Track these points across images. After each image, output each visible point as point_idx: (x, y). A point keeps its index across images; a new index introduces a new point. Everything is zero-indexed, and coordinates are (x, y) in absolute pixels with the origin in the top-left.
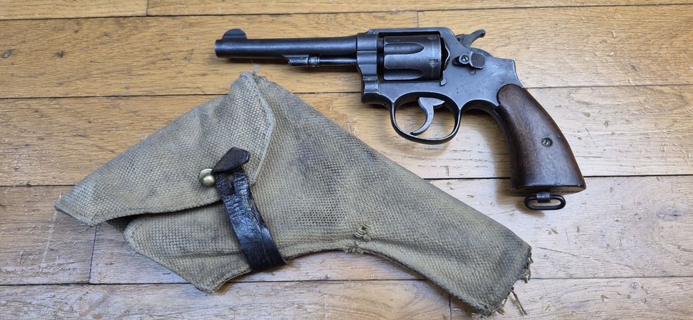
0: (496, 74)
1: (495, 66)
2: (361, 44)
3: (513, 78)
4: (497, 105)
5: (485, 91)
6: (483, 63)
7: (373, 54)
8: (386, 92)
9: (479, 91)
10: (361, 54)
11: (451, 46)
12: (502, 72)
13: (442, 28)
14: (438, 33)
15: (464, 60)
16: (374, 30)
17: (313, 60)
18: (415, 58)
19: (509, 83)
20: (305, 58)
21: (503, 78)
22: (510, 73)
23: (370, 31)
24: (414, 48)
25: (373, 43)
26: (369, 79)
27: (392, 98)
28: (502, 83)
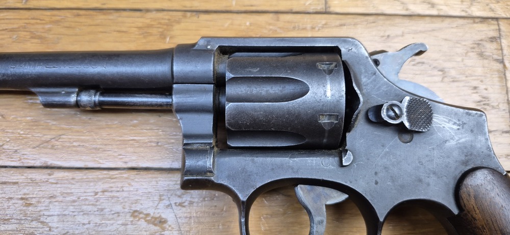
0: (452, 143)
1: (450, 125)
2: (180, 67)
3: (486, 151)
4: (455, 211)
5: (432, 180)
6: (429, 120)
7: (205, 91)
8: (229, 177)
9: (420, 181)
10: (180, 92)
11: (364, 80)
12: (465, 138)
13: (344, 39)
14: (336, 50)
15: (392, 113)
16: (209, 39)
17: (85, 98)
18: (289, 113)
19: (478, 164)
20: (69, 94)
21: (467, 151)
22: (480, 140)
23: (202, 43)
24: (289, 89)
25: (206, 67)
26: (195, 147)
27: (241, 191)
28: (465, 163)
